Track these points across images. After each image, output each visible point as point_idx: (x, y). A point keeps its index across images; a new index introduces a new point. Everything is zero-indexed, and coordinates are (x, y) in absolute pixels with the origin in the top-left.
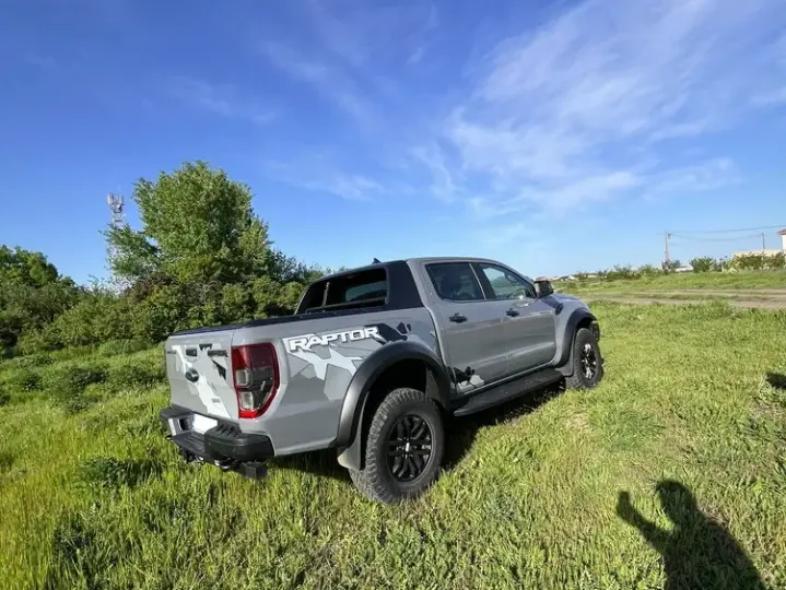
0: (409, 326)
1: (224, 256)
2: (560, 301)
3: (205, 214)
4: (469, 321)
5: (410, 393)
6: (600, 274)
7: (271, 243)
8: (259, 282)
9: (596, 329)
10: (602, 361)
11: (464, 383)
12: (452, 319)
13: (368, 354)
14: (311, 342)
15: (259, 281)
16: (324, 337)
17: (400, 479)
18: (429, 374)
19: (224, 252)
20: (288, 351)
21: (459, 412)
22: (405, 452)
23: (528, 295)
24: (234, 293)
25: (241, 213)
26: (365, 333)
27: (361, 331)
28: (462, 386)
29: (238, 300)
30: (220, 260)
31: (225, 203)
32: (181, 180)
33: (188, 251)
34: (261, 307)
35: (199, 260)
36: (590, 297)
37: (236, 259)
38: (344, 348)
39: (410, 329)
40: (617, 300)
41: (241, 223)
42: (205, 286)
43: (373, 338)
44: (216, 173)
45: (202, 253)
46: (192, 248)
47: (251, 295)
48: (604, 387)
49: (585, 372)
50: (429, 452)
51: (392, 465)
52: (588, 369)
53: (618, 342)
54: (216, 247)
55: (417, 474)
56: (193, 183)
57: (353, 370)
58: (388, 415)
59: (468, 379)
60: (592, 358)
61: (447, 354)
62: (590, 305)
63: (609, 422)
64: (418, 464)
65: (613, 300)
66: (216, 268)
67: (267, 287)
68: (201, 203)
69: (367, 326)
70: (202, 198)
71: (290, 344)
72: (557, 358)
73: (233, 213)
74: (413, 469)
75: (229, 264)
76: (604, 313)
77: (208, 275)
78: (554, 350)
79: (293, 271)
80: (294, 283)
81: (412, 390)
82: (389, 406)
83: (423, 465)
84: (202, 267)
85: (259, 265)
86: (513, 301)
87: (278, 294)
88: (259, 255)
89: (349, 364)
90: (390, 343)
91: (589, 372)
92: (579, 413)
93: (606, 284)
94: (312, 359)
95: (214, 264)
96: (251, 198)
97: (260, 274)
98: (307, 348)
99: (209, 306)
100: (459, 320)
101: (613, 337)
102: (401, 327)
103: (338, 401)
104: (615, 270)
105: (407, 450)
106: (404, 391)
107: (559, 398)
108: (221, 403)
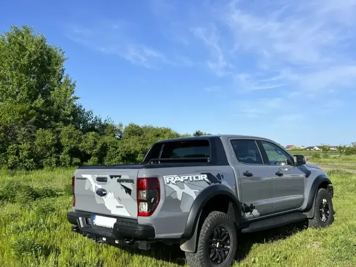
0: (222, 176)
1: (39, 105)
2: (309, 169)
3: (26, 70)
4: (254, 176)
5: (221, 214)
6: (340, 148)
7: (77, 98)
8: (65, 130)
9: (331, 190)
10: (334, 213)
11: (249, 213)
12: (245, 174)
13: (202, 189)
14: (176, 180)
15: (65, 128)
16: (182, 177)
17: (213, 262)
18: (231, 205)
19: (39, 102)
20: (166, 183)
21: (245, 230)
22: (216, 248)
23: (289, 163)
24: (45, 136)
25: (55, 72)
26: (201, 177)
27: (199, 176)
28: (248, 215)
29: (49, 142)
30: (35, 108)
31: (43, 62)
32: (10, 41)
33: (10, 99)
34: (66, 150)
35: (19, 107)
36: (330, 166)
37: (48, 109)
38: (191, 184)
39: (223, 177)
40: (351, 171)
41: (53, 80)
42: (23, 129)
43: (205, 180)
44: (38, 37)
45: (22, 101)
46: (14, 97)
47: (58, 139)
48: (333, 228)
49: (322, 217)
50: (228, 250)
51: (210, 253)
52: (324, 215)
53: (347, 201)
54: (33, 98)
55: (222, 262)
56: (20, 44)
57: (195, 197)
58: (210, 225)
59: (251, 211)
60: (327, 208)
61: (241, 194)
62: (330, 173)
63: (333, 245)
64: (223, 255)
65: (348, 171)
66: (32, 115)
67: (72, 133)
68: (25, 61)
69: (202, 174)
70: (26, 57)
71: (167, 179)
72: (304, 206)
73: (48, 72)
74: (220, 258)
75: (41, 113)
76: (340, 180)
77: (26, 120)
78: (302, 200)
79: (90, 122)
80: (93, 133)
81: (223, 213)
82: (211, 220)
83: (225, 257)
84: (21, 113)
85: (66, 115)
86: (279, 166)
87: (80, 141)
88: (66, 108)
89: (193, 194)
90: (213, 184)
91: (324, 218)
92: (315, 241)
93: (343, 156)
94: (176, 188)
95: (31, 112)
96: (64, 60)
97: (66, 123)
98: (174, 182)
99: (25, 146)
100: (248, 175)
101: (343, 198)
102: (218, 175)
103: (187, 213)
104: (352, 146)
105: (217, 246)
106: (218, 213)
107: (304, 232)
108: (124, 208)
